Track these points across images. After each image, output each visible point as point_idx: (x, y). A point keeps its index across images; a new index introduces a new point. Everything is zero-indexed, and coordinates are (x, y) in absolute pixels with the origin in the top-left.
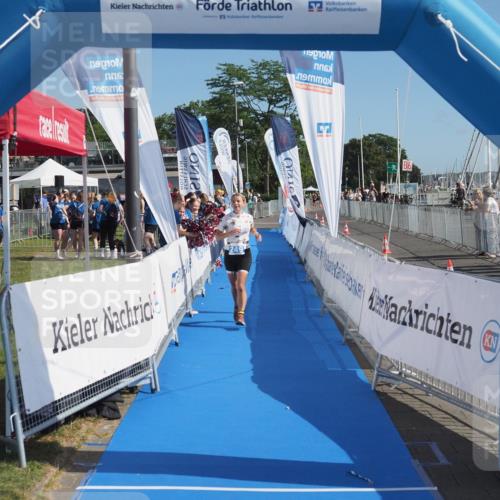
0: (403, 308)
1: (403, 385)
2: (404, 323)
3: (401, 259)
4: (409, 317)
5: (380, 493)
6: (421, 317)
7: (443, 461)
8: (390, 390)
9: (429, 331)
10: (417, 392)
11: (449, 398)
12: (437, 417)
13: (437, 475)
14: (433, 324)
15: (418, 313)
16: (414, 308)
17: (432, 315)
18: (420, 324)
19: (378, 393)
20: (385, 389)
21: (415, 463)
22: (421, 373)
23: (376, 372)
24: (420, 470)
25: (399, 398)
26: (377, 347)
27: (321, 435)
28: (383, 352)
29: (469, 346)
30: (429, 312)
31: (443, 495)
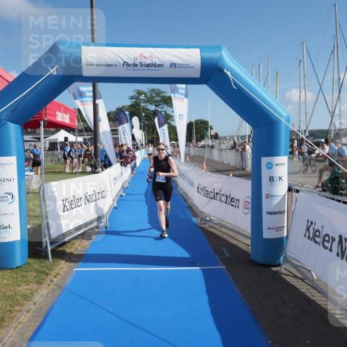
0: (211, 192)
1: (211, 224)
2: (211, 198)
3: (210, 172)
4: (214, 196)
5: (201, 269)
6: (218, 196)
7: (228, 255)
8: (206, 226)
9: (222, 201)
10: (217, 227)
11: (230, 229)
12: (225, 237)
13: (225, 261)
14: (224, 199)
15: (217, 194)
16: (215, 191)
17: (223, 195)
18: (218, 198)
19: (201, 227)
20: (203, 226)
21: (217, 256)
22: (218, 219)
23: (200, 219)
24: (218, 259)
25: (210, 229)
26: (200, 208)
27: (177, 246)
28: (203, 210)
29: (238, 207)
30: (222, 193)
31: (228, 270)
